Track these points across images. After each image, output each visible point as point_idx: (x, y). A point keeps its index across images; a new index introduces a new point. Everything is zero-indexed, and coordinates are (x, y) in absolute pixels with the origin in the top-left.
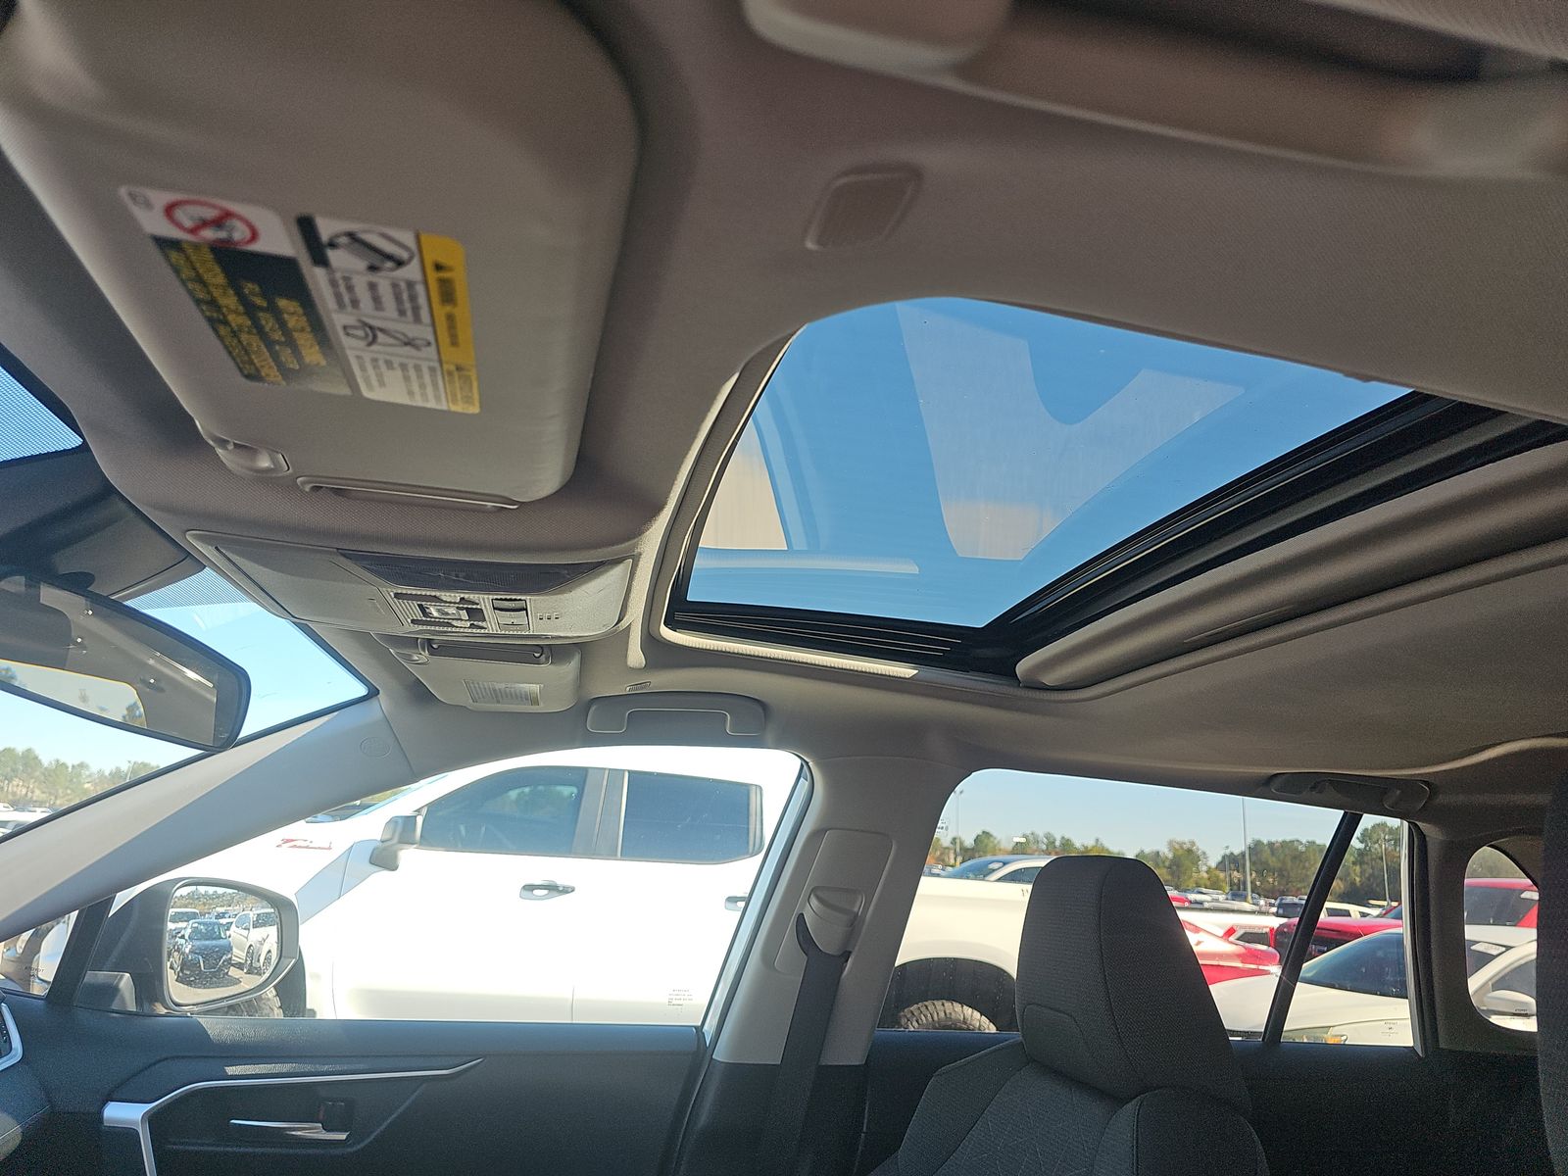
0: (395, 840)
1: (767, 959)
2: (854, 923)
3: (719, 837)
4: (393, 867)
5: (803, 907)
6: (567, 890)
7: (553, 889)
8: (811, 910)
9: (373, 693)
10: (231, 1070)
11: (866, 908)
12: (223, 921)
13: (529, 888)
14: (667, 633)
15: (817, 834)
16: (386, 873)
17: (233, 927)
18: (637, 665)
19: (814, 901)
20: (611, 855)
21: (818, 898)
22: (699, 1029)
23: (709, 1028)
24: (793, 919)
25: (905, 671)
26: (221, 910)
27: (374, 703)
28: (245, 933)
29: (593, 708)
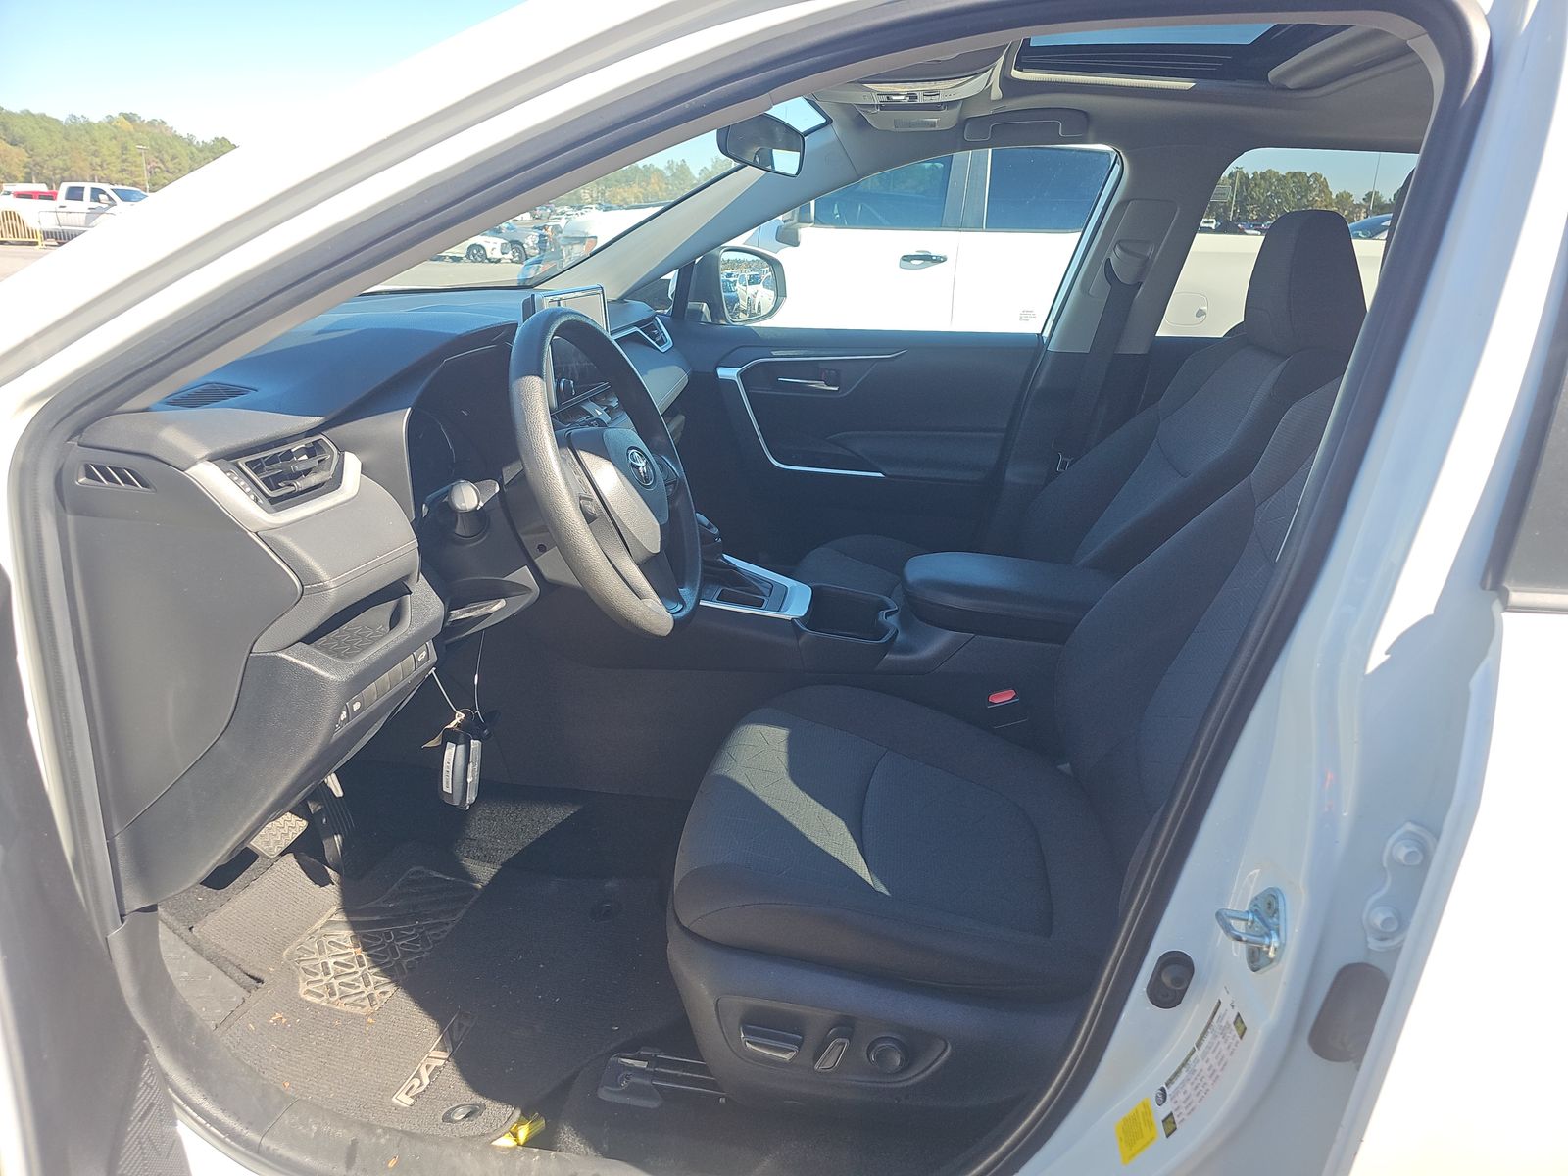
0: (795, 220)
1: (1084, 288)
2: (1146, 262)
3: (1055, 209)
4: (796, 244)
5: (1110, 254)
6: (940, 260)
7: (928, 259)
8: (1115, 256)
9: (829, 122)
10: (774, 353)
11: (1155, 253)
12: (732, 280)
13: (907, 258)
14: (1016, 74)
15: (1123, 204)
16: (791, 248)
17: (738, 284)
18: (997, 98)
19: (1118, 249)
20: (976, 227)
21: (1121, 248)
22: (1040, 336)
23: (1046, 334)
24: (1104, 261)
25: (1186, 85)
26: (729, 272)
27: (829, 129)
28: (744, 288)
29: (968, 125)
